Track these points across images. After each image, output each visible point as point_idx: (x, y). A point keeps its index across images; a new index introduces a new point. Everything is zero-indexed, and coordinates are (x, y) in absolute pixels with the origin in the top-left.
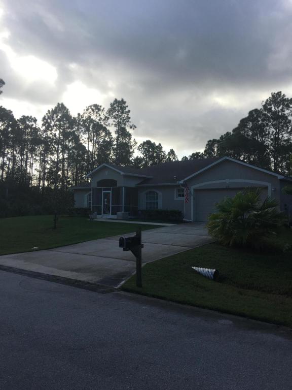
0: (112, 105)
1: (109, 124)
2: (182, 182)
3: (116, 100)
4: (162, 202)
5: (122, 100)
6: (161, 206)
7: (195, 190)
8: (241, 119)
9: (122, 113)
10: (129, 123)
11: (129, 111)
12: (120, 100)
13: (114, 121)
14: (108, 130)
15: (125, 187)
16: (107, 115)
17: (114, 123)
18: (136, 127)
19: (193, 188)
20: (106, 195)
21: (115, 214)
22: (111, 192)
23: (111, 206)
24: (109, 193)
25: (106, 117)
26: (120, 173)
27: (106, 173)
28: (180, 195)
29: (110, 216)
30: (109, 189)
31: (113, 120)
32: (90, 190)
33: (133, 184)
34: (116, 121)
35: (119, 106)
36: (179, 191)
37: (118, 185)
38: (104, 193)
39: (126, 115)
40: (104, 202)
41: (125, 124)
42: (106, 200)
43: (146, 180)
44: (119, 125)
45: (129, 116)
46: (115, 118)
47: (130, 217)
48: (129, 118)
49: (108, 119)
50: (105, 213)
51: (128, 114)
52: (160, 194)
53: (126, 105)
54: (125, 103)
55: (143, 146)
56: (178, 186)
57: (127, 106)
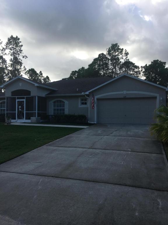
0: (9, 40)
1: (5, 54)
2: (87, 93)
3: (12, 37)
4: (68, 108)
5: (17, 37)
6: (67, 112)
7: (98, 99)
8: (94, 59)
9: (17, 46)
10: (22, 54)
11: (22, 46)
12: (15, 37)
13: (10, 52)
14: (4, 59)
15: (38, 97)
16: (5, 47)
17: (10, 53)
18: (27, 57)
19: (96, 97)
20: (21, 103)
21: (29, 119)
22: (25, 100)
23: (25, 112)
24: (23, 101)
25: (3, 48)
26: (34, 85)
27: (20, 84)
28: (83, 104)
29: (24, 120)
30: (23, 98)
31: (9, 50)
32: (4, 99)
33: (43, 94)
34: (12, 52)
35: (14, 41)
36: (82, 100)
37: (32, 94)
38: (18, 101)
39: (19, 49)
40: (18, 109)
41: (19, 54)
42: (20, 107)
43: (53, 92)
44: (14, 55)
45: (21, 49)
46: (11, 50)
47: (41, 121)
48: (22, 51)
49: (5, 50)
50: (19, 118)
51: (21, 48)
52: (66, 102)
53: (20, 40)
54: (19, 39)
55: (29, 72)
56: (84, 96)
57: (21, 42)
